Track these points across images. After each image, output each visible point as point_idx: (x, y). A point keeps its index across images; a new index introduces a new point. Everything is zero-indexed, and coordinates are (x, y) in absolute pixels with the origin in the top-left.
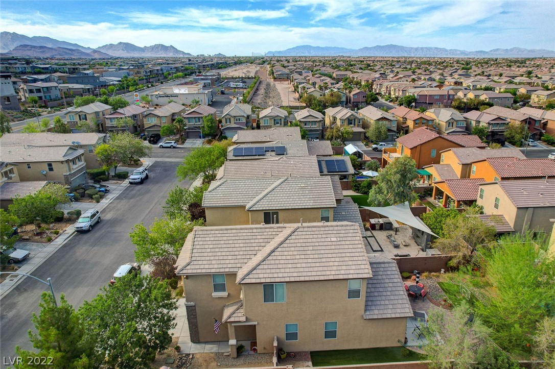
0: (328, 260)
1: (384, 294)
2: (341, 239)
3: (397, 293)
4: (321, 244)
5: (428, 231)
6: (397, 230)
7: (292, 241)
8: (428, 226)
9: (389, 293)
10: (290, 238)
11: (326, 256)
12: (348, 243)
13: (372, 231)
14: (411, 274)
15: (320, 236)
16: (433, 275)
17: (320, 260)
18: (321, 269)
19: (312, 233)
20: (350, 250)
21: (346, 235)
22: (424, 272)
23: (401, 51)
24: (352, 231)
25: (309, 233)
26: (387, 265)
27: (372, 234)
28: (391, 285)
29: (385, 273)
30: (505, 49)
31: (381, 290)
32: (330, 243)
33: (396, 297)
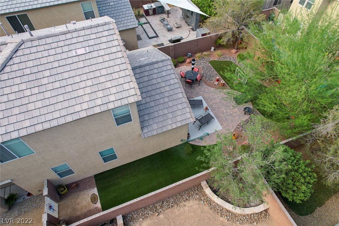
0: (75, 87)
1: (162, 101)
2: (91, 49)
3: (175, 97)
4: (62, 63)
5: (196, 10)
6: (168, 13)
7: (15, 67)
8: (196, 5)
9: (166, 100)
10: (11, 63)
11: (71, 81)
12: (102, 53)
13: (147, 17)
14: (185, 57)
15: (59, 50)
16: (205, 55)
17: (62, 91)
18: (66, 104)
19: (47, 47)
20: (106, 65)
21: (98, 41)
22: (196, 53)
24: (106, 33)
25: (42, 48)
26: (161, 64)
27: (147, 20)
28: (167, 88)
29: (160, 75)
31: (158, 97)
32: (76, 59)
33: (175, 103)
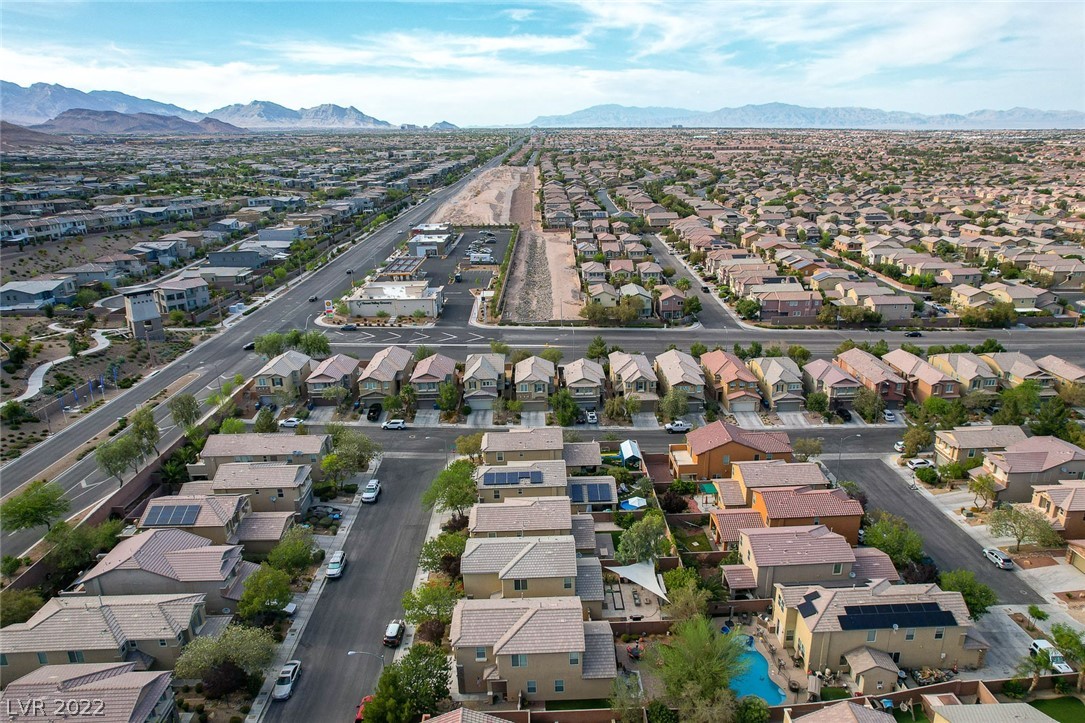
13: (621, 585)
16: (658, 637)
22: (651, 634)
23: (796, 116)
27: (620, 588)
30: (999, 110)
